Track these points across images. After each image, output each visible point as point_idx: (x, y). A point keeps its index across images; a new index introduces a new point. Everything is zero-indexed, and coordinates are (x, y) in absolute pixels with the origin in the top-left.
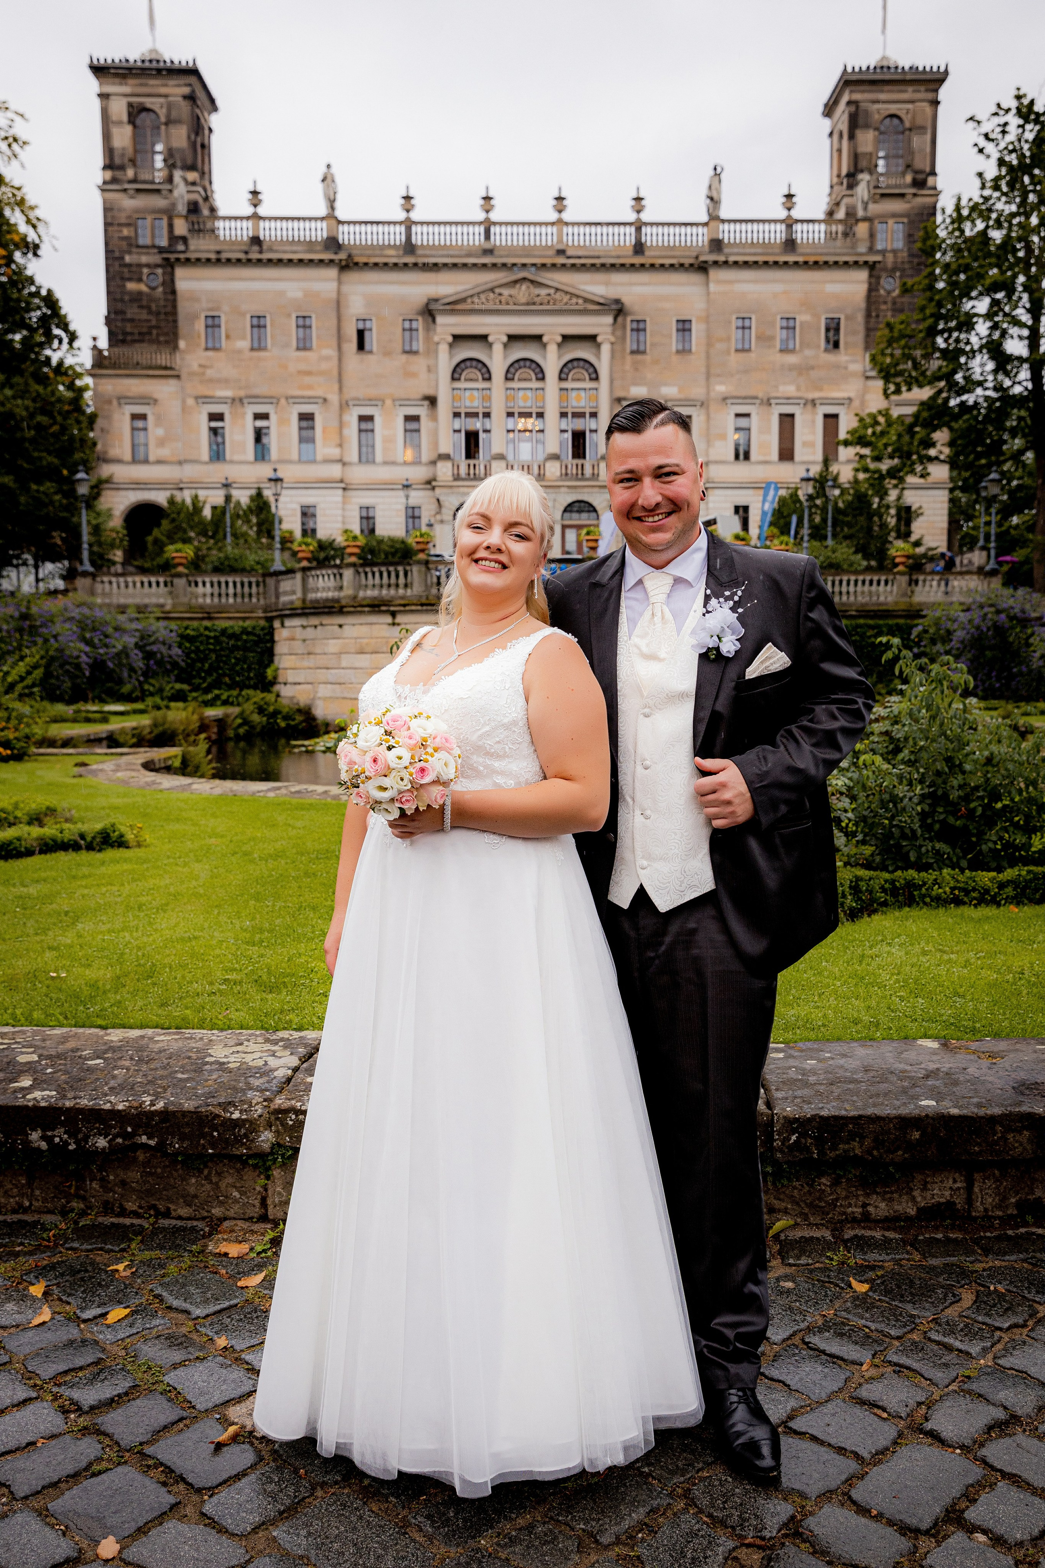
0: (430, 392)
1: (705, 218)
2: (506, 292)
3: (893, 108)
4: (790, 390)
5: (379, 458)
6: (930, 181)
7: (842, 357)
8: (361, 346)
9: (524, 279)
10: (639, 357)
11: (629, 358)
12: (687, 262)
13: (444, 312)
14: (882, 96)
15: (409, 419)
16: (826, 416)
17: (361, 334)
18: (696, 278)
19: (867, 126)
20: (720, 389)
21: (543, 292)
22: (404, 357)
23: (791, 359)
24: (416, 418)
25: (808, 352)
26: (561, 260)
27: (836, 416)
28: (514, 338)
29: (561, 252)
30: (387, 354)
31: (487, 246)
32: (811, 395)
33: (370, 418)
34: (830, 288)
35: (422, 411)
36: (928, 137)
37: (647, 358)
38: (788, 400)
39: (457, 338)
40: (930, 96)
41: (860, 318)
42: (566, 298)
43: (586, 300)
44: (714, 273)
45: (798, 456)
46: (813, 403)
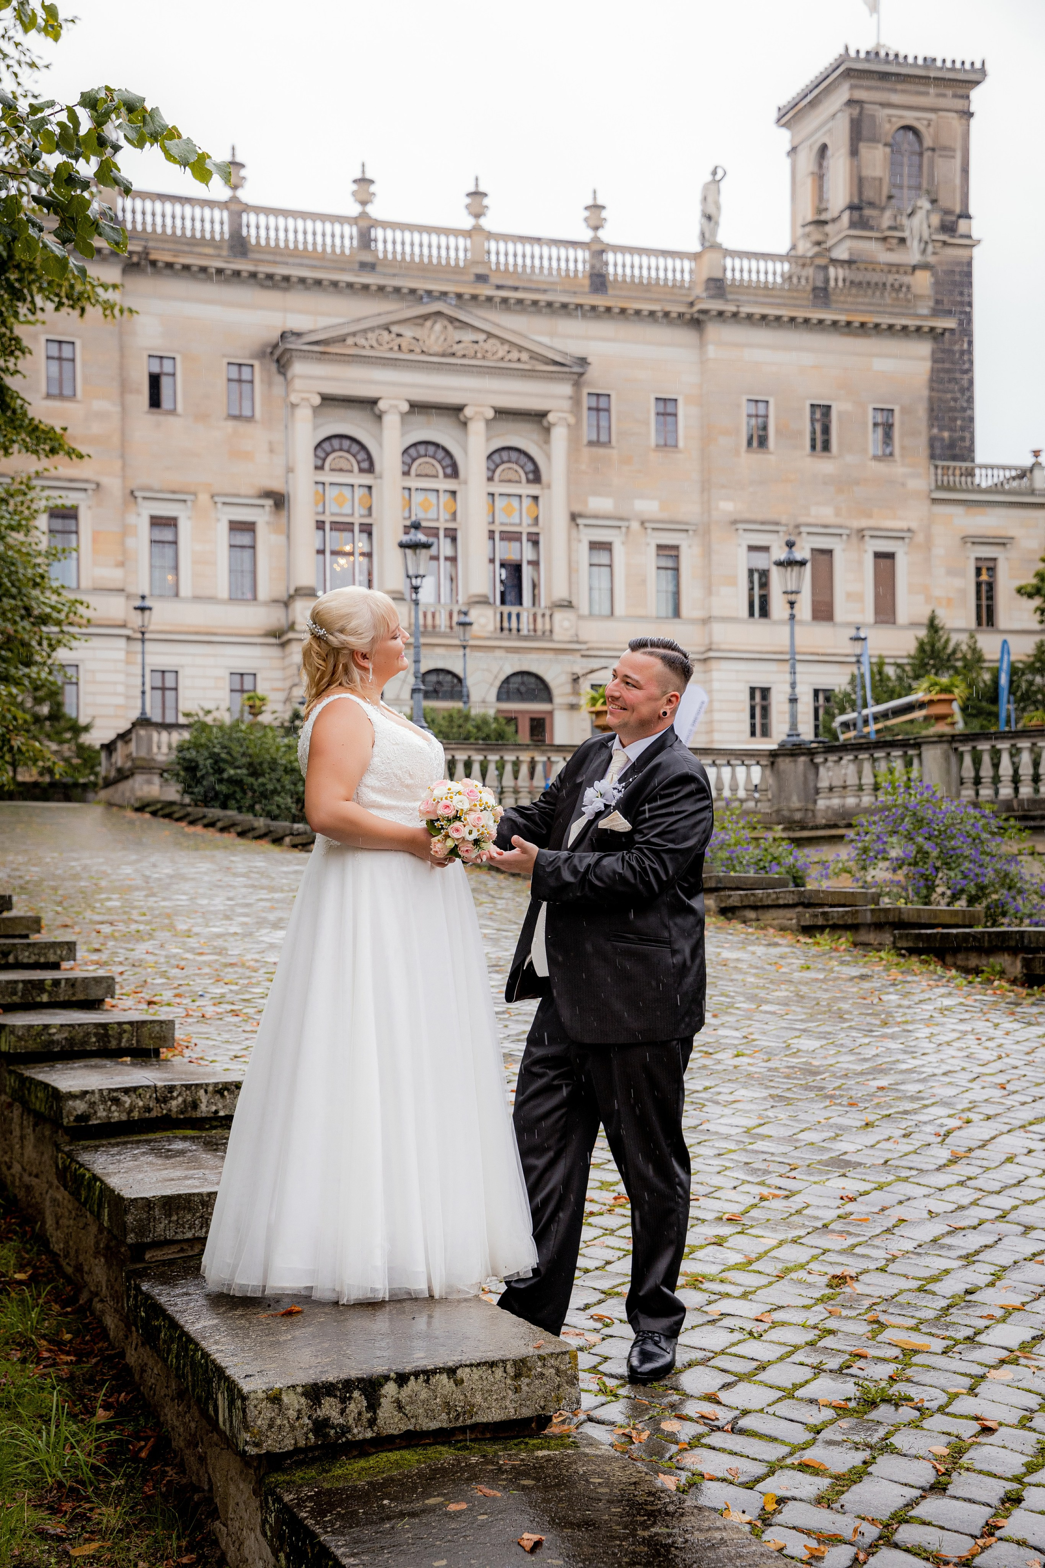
0: (276, 485)
1: (696, 247)
2: (408, 332)
3: (910, 118)
4: (825, 513)
5: (185, 590)
6: (962, 223)
7: (898, 469)
8: (155, 401)
9: (439, 314)
10: (601, 451)
11: (586, 451)
12: (675, 309)
13: (306, 355)
14: (895, 98)
15: (236, 527)
16: (878, 555)
17: (155, 381)
18: (686, 336)
19: (874, 139)
20: (727, 507)
21: (468, 336)
22: (231, 424)
23: (825, 466)
24: (249, 527)
25: (849, 459)
26: (485, 291)
27: (891, 556)
28: (418, 408)
29: (481, 278)
30: (202, 417)
31: (367, 258)
32: (858, 523)
33: (170, 523)
34: (881, 365)
35: (262, 516)
36: (958, 162)
37: (614, 453)
38: (826, 530)
39: (328, 400)
40: (959, 104)
41: (921, 412)
42: (502, 351)
43: (535, 356)
44: (714, 331)
45: (840, 614)
46: (861, 534)
